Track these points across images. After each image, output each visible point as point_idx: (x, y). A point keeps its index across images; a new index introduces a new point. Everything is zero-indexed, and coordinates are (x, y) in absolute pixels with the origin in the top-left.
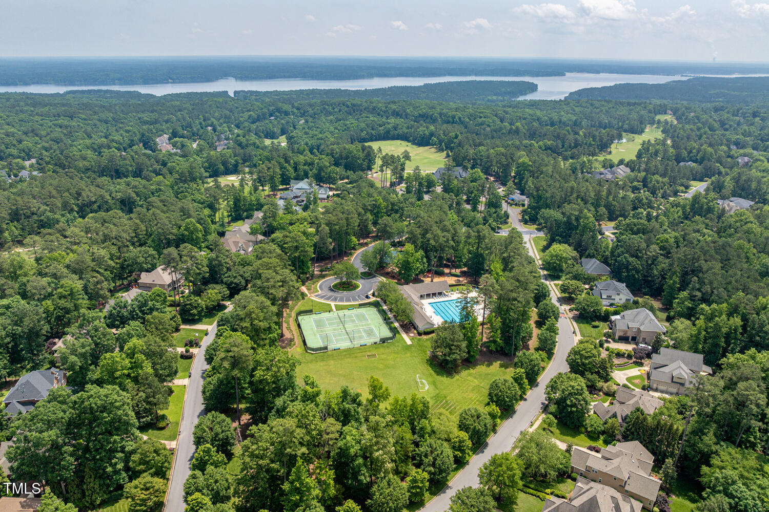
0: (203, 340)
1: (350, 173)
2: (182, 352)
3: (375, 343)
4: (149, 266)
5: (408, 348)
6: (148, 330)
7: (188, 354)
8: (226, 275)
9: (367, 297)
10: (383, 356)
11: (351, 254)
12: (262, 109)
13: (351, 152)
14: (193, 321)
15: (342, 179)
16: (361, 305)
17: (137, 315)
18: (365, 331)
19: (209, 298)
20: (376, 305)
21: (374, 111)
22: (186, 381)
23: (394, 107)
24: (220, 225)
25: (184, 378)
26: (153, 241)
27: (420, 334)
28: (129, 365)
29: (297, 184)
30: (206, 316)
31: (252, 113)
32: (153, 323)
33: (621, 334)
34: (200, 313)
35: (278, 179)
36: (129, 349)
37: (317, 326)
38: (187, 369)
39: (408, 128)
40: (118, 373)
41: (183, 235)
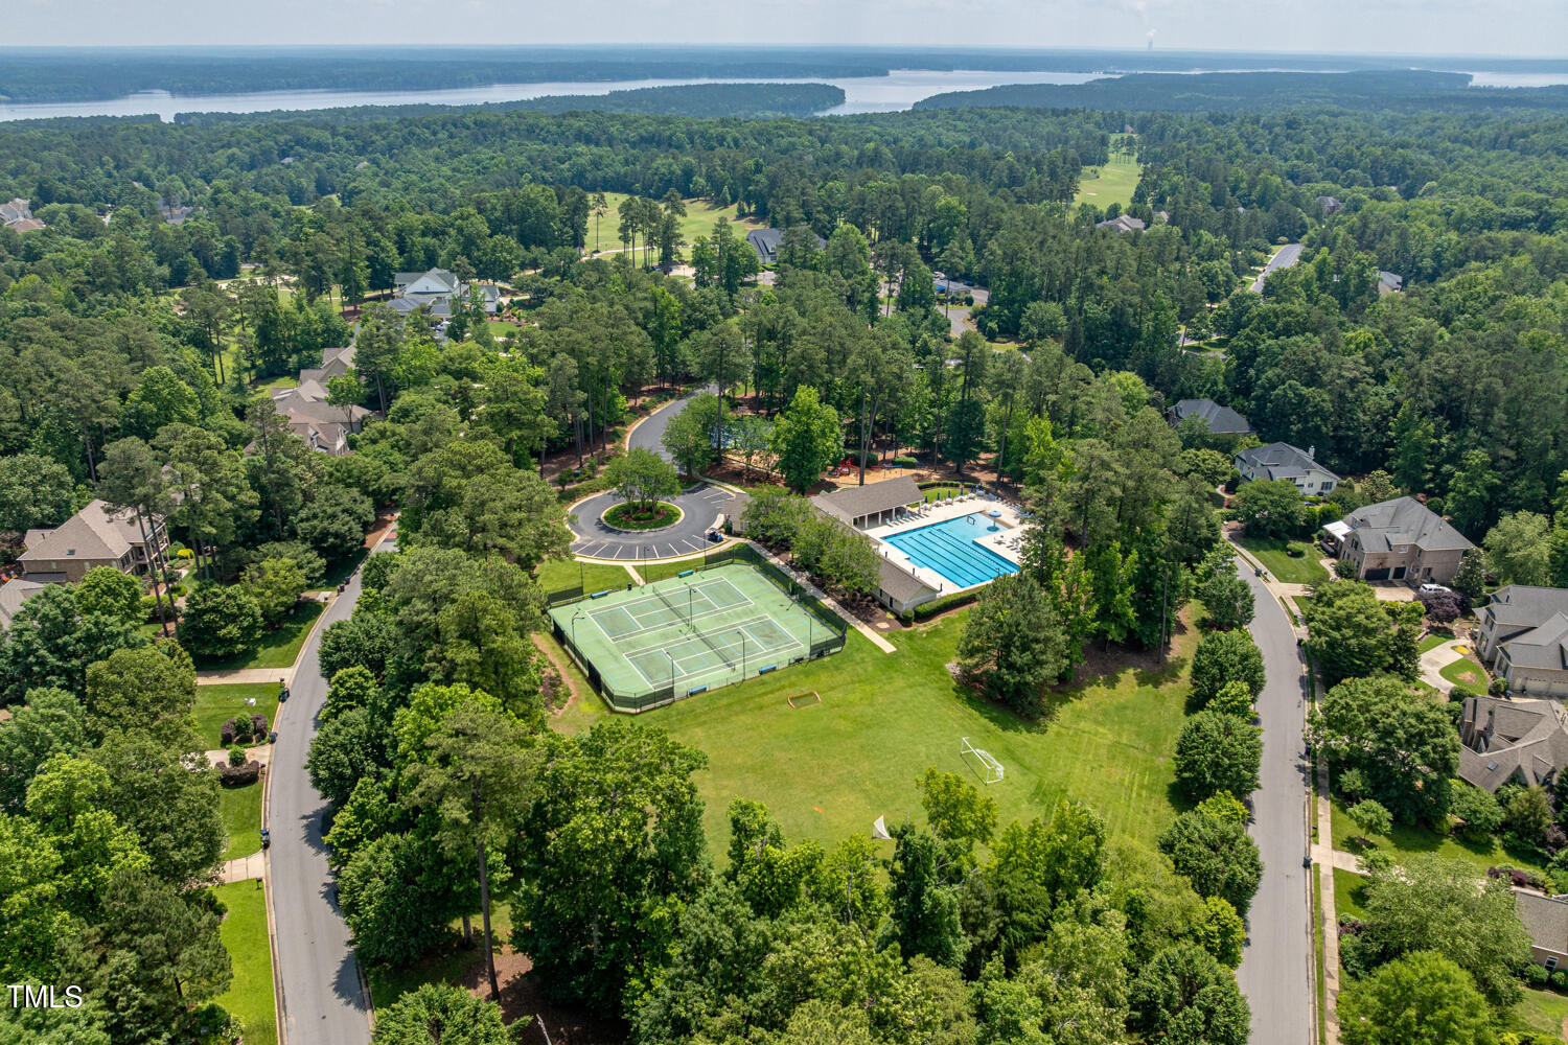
0: (278, 717)
1: (537, 251)
2: (220, 765)
3: (799, 661)
4: (48, 510)
5: (889, 662)
6: (100, 714)
7: (243, 769)
8: (303, 514)
9: (714, 538)
10: (836, 696)
11: (617, 436)
12: (260, 140)
13: (532, 203)
14: (230, 661)
15: (523, 267)
16: (712, 561)
17: (42, 662)
18: (752, 629)
19: (268, 585)
20: (745, 555)
21: (531, 132)
22: (255, 865)
23: (577, 124)
24: (234, 391)
25: (246, 852)
26: (48, 437)
27: (905, 621)
28: (57, 858)
29: (413, 281)
30: (266, 641)
31: (234, 150)
32: (116, 686)
33: (1373, 564)
34: (248, 632)
35: (362, 273)
36: (46, 799)
37: (612, 633)
38: (250, 820)
39: (627, 162)
40: (18, 899)
41: (139, 414)
